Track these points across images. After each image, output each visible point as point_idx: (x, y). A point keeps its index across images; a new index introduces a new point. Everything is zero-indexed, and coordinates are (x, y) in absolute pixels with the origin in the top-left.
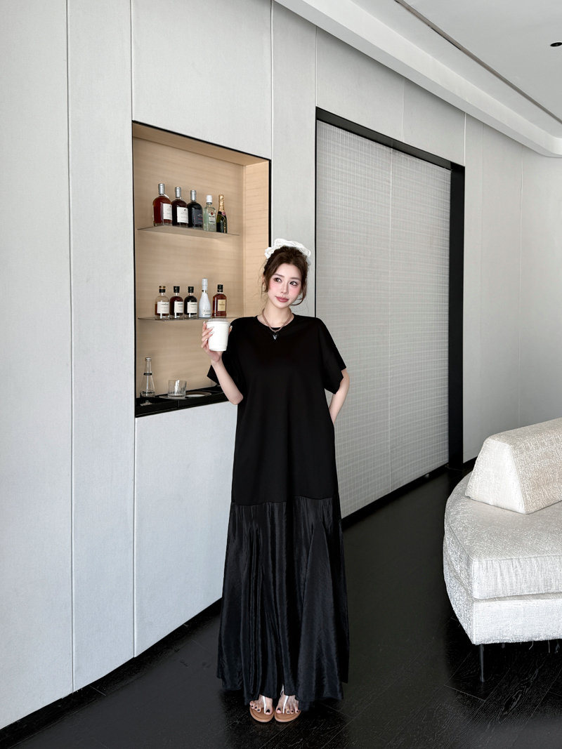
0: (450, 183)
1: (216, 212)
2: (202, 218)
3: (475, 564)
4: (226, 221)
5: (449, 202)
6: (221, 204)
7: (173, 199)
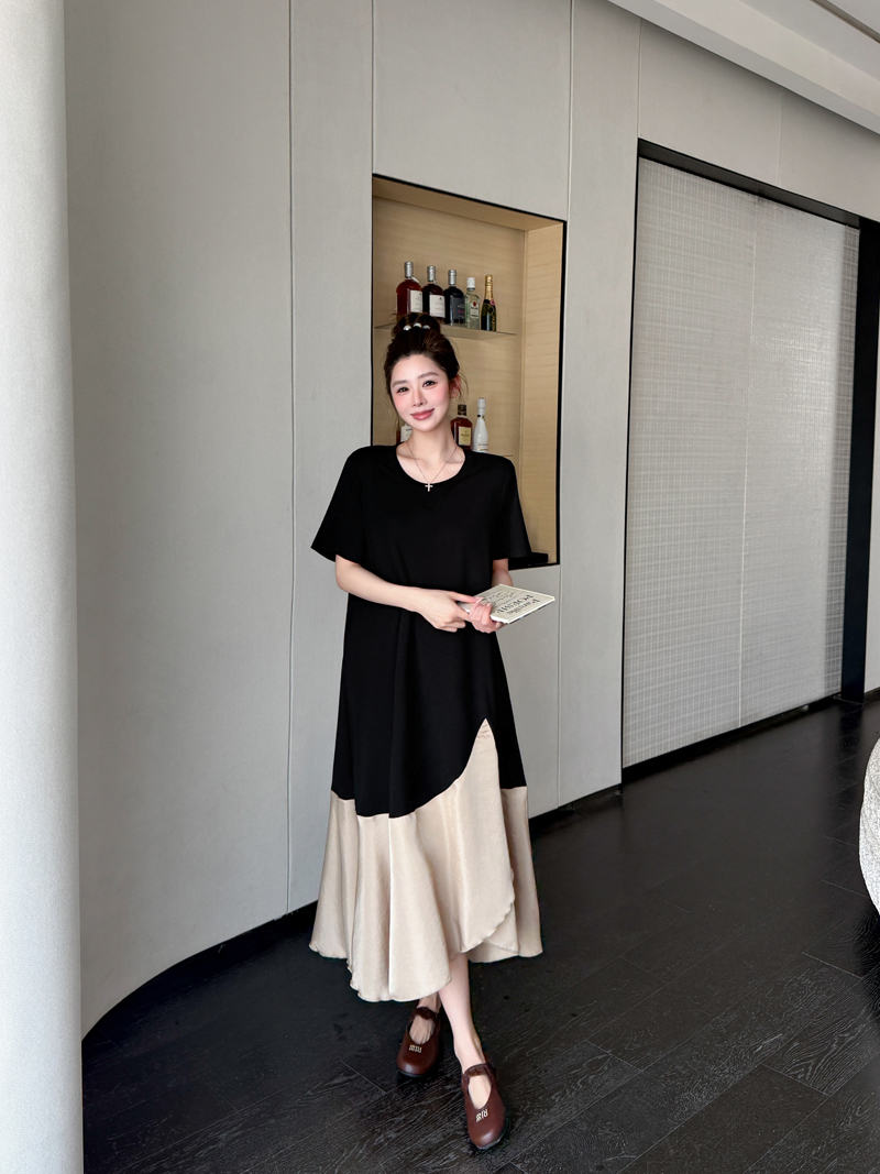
0: (857, 249)
1: (481, 301)
2: (463, 310)
4: (495, 314)
5: (856, 280)
6: (489, 288)
7: (423, 284)
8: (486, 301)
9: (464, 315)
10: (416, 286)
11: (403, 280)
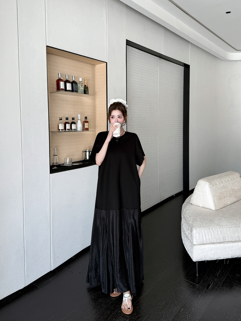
0: (183, 72)
1: (83, 85)
2: (77, 88)
3: (194, 231)
4: (88, 89)
5: (183, 80)
6: (86, 82)
7: (65, 80)
8: (85, 86)
9: (77, 89)
10: (62, 81)
11: (58, 78)
